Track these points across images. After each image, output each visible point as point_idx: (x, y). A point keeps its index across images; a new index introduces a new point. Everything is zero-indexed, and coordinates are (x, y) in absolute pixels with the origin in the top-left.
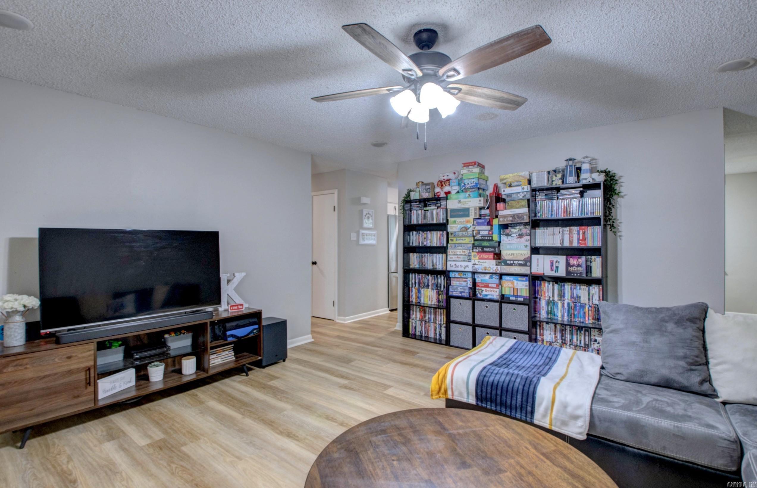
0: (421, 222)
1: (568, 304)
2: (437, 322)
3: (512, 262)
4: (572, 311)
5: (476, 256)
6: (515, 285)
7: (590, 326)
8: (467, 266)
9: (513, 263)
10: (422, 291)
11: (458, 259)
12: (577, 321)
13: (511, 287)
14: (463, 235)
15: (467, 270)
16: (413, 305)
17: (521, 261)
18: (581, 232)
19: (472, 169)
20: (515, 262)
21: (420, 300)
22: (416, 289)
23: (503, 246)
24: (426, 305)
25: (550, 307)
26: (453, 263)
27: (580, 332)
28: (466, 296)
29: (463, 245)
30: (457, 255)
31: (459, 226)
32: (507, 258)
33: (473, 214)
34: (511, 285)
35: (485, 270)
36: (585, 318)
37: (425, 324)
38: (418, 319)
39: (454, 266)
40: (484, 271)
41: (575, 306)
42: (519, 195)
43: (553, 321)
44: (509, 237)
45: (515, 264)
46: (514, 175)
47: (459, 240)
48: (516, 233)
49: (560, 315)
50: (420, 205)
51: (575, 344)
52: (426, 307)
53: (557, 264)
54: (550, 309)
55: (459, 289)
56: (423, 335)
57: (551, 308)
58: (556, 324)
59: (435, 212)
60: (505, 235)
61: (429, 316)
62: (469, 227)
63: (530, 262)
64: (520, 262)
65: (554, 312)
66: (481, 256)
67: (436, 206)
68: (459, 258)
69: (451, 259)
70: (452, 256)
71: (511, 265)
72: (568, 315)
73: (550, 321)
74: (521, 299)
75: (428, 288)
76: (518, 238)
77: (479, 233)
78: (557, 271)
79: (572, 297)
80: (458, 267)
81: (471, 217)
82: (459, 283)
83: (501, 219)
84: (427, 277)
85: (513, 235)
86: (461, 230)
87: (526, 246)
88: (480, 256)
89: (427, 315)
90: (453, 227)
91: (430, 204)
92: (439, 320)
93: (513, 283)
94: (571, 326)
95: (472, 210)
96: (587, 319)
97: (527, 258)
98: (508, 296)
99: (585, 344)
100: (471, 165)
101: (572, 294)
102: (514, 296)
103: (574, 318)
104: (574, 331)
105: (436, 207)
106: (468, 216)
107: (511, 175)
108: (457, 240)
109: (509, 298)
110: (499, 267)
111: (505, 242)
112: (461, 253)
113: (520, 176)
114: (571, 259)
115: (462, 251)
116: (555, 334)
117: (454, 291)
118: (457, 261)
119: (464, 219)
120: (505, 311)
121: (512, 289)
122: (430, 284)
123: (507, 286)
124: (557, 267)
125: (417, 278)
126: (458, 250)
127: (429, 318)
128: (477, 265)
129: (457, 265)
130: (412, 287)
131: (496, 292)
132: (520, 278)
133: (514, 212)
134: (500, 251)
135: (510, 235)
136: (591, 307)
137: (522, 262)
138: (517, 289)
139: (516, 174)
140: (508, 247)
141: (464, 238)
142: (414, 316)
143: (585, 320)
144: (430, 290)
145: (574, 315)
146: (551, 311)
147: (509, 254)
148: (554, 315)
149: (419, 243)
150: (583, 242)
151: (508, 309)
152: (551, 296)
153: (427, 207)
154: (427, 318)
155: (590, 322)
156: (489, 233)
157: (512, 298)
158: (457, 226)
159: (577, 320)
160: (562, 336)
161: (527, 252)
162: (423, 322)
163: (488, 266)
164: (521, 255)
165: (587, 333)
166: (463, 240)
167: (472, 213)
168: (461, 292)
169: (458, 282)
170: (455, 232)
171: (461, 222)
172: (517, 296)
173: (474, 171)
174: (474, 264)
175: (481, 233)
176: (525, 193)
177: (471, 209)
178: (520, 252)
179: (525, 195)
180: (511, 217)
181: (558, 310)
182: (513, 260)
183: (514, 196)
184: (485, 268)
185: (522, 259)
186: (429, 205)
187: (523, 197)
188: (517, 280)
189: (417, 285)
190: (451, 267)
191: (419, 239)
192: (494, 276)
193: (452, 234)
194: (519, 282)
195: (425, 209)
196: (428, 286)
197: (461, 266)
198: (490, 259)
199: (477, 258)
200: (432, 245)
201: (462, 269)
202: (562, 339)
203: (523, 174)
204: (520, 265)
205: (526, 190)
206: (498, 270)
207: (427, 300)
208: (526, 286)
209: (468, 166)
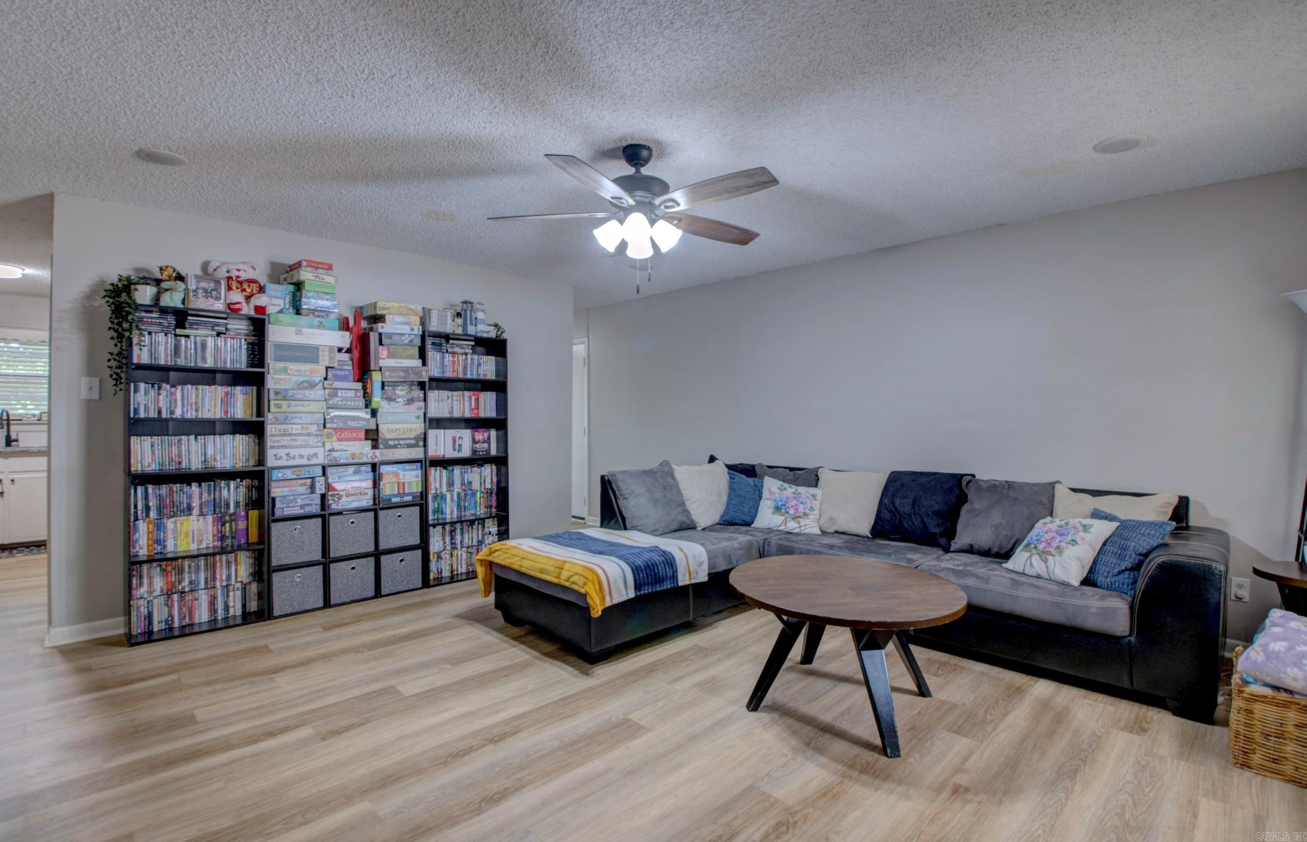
0: (166, 360)
1: (459, 494)
2: (218, 584)
3: (396, 442)
4: (462, 503)
5: (332, 435)
6: (401, 477)
7: (482, 516)
8: (316, 455)
9: (399, 444)
10: (170, 524)
11: (293, 443)
12: (468, 515)
13: (395, 482)
14: (305, 396)
15: (314, 461)
16: (141, 563)
17: (410, 439)
18: (473, 398)
19: (323, 276)
20: (401, 442)
21: (165, 547)
22: (149, 523)
23: (381, 416)
24: (179, 555)
25: (436, 503)
26: (282, 452)
27: (472, 528)
28: (314, 511)
29: (303, 415)
30: (291, 435)
31: (294, 379)
32: (388, 437)
33: (327, 358)
34: (395, 479)
35: (353, 459)
36: (476, 508)
37: (182, 598)
38: (158, 592)
39: (285, 458)
40: (350, 461)
41: (466, 495)
42: (403, 338)
43: (440, 522)
44: (393, 403)
45: (401, 445)
46: (400, 305)
47: (295, 405)
48: (403, 397)
49: (448, 511)
50: (165, 323)
51: (466, 545)
52: (184, 558)
53: (460, 442)
54: (436, 506)
55: (299, 500)
56: (176, 624)
57: (438, 504)
58: (443, 525)
59: (210, 342)
60: (386, 399)
61: (193, 577)
62: (317, 381)
63: (425, 440)
64: (409, 442)
65: (442, 509)
66: (343, 435)
67: (213, 330)
68: (295, 440)
69: (276, 444)
70: (278, 438)
71: (395, 447)
72: (458, 509)
73: (436, 522)
74: (409, 498)
75: (190, 514)
76: (406, 404)
77: (337, 393)
78: (460, 450)
79: (463, 484)
80: (294, 458)
81: (321, 363)
82: (290, 491)
83: (387, 374)
84: (186, 489)
85: (398, 400)
86: (301, 386)
87: (418, 417)
88: (340, 435)
89: (186, 576)
90: (281, 379)
91: (197, 324)
92: (224, 577)
93: (397, 475)
94: (461, 522)
95: (323, 351)
96: (478, 509)
97: (420, 435)
98: (388, 497)
99: (479, 541)
100: (322, 268)
101: (463, 479)
102: (399, 495)
103: (465, 511)
104: (465, 528)
105: (215, 333)
106: (316, 361)
107: (396, 305)
108: (289, 406)
109: (390, 500)
110: (377, 452)
111: (385, 410)
112: (300, 431)
113: (409, 309)
114: (476, 434)
115: (302, 428)
116: (444, 539)
117: (288, 507)
118: (291, 447)
119: (306, 367)
120: (384, 522)
121: (396, 484)
122: (196, 504)
123: (387, 481)
124: (460, 445)
125: (151, 497)
126: (292, 426)
127: (191, 583)
128: (337, 451)
129: (292, 454)
130: (136, 519)
131: (367, 494)
132: (407, 466)
133: (401, 363)
134: (377, 425)
135: (394, 400)
136: (482, 492)
137: (413, 442)
138: (404, 483)
139: (403, 305)
140: (390, 419)
141: (306, 402)
142: (143, 590)
143: (476, 511)
144: (194, 518)
145: (465, 507)
146: (438, 508)
147: (392, 430)
148: (442, 513)
149: (160, 412)
150: (475, 411)
151: (388, 518)
152: (438, 487)
153: (184, 328)
154: (186, 583)
155: (482, 512)
156: (355, 394)
157: (394, 500)
158: (290, 379)
159: (467, 513)
160: (452, 539)
161: (418, 427)
162: (176, 597)
163: (359, 452)
164: (411, 430)
165: (480, 526)
166: (303, 406)
167: (323, 356)
168: (302, 507)
169: (287, 489)
170: (285, 390)
171: (298, 371)
172: (404, 494)
173: (326, 280)
174: (330, 451)
175: (339, 394)
176: (413, 337)
177: (321, 348)
178: (409, 426)
179: (413, 340)
180: (403, 371)
181: (446, 505)
182: (399, 440)
183: (395, 338)
184: (353, 456)
185: (412, 437)
186: (191, 324)
187: (410, 341)
188: (405, 470)
189: (153, 514)
190: (276, 459)
191: (157, 401)
192: (363, 468)
193: (277, 393)
194: (406, 473)
195: (179, 331)
196: (190, 509)
197: (301, 456)
198: (360, 440)
199: (335, 438)
200: (200, 416)
201: (304, 461)
202: (452, 544)
203: (414, 307)
204: (410, 446)
205: (416, 332)
206: (376, 457)
207: (185, 542)
208: (417, 477)
209: (317, 268)
